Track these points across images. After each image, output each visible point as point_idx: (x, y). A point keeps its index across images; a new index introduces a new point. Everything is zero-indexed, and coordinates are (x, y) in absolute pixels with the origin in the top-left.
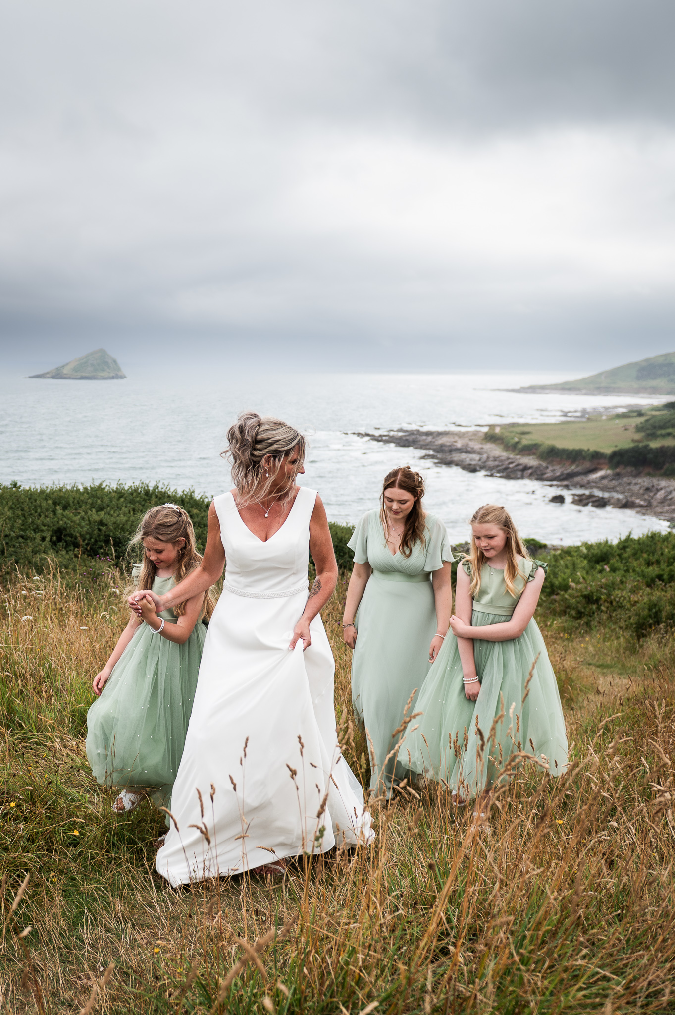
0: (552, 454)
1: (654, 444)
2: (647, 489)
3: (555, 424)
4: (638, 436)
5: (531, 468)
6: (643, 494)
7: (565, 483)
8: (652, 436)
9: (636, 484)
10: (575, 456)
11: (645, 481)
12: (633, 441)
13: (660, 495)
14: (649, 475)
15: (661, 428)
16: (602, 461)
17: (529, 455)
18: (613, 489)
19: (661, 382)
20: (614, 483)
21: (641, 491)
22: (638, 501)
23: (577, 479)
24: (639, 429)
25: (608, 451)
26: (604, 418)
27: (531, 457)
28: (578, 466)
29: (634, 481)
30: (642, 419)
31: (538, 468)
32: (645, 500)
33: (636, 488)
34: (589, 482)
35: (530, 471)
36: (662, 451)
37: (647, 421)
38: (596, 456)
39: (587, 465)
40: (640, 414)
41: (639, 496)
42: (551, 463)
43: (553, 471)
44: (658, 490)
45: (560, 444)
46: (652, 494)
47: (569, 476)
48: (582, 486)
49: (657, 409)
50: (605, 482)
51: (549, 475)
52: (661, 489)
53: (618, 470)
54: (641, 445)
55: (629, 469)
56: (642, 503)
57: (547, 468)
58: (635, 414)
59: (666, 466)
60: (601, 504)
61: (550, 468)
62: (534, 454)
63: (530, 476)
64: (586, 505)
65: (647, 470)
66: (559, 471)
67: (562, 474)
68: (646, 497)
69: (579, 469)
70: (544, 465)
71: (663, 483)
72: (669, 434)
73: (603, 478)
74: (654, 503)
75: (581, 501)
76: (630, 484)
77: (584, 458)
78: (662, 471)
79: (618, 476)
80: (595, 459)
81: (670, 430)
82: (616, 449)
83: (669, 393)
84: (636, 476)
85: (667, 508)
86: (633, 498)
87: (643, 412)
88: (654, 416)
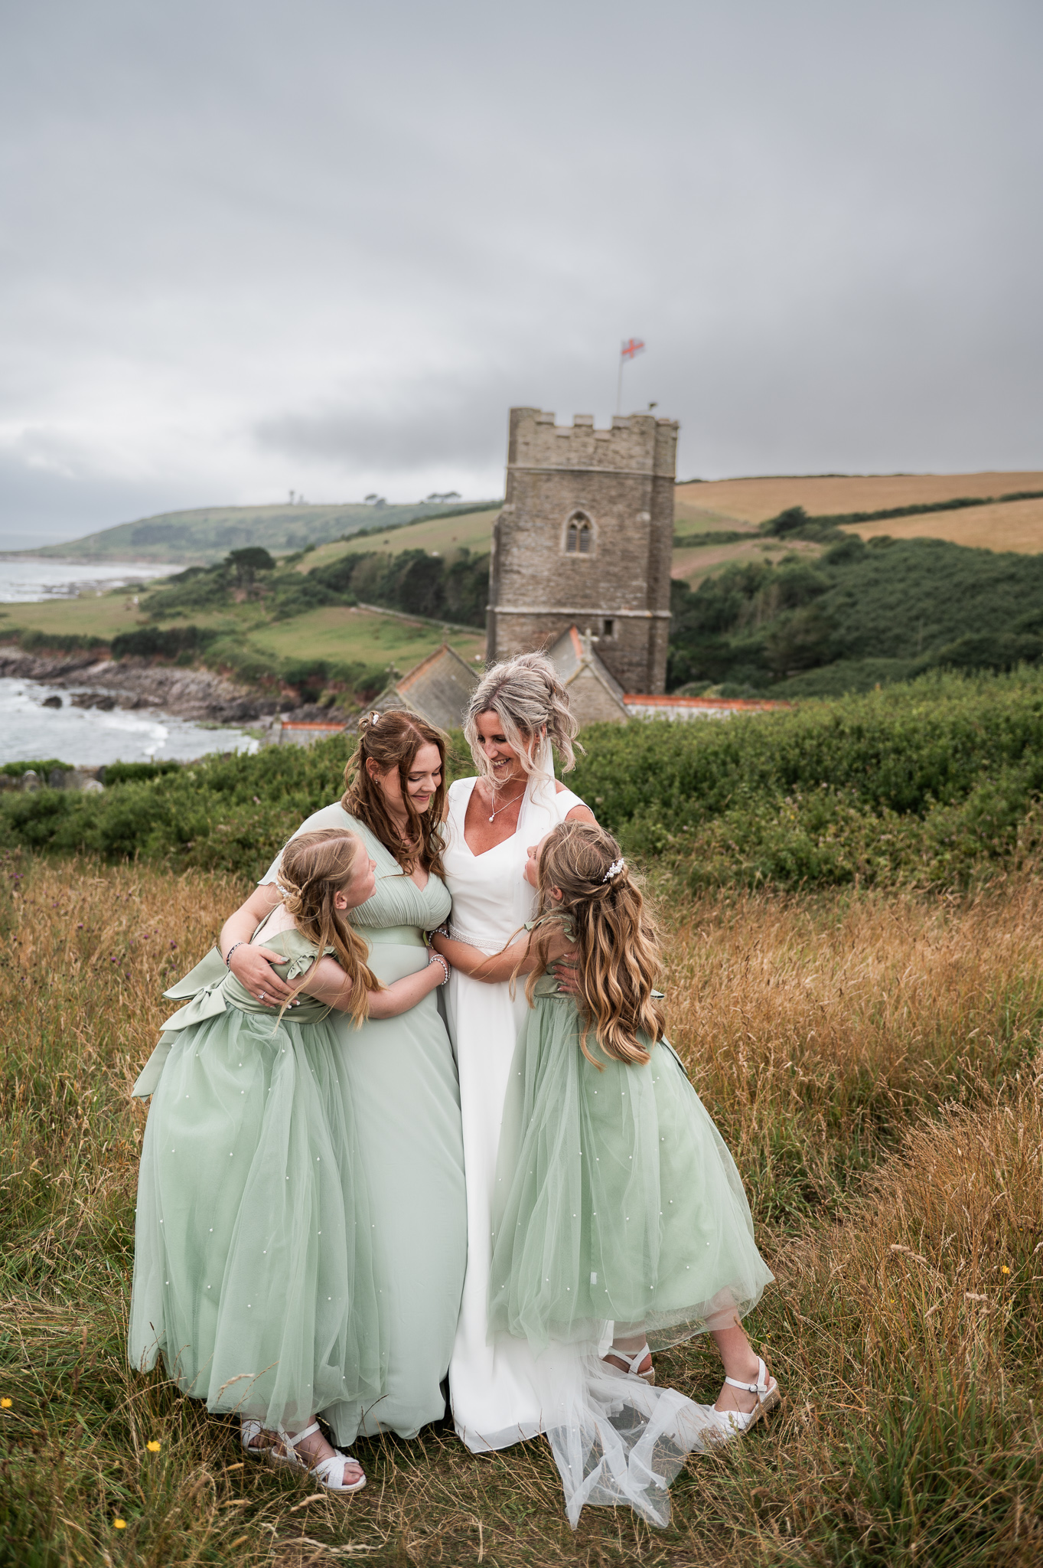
0: (39, 643)
1: (164, 626)
2: (161, 683)
3: (38, 604)
4: (143, 616)
5: (13, 662)
6: (156, 690)
7: (59, 680)
8: (159, 616)
9: (147, 677)
10: (68, 644)
11: (155, 673)
12: (139, 623)
13: (176, 689)
14: (161, 665)
15: (170, 605)
16: (103, 650)
17: (9, 645)
18: (119, 685)
19: (160, 548)
20: (120, 677)
21: (154, 686)
22: (151, 699)
23: (75, 674)
24: (143, 607)
25: (109, 636)
26: (99, 594)
27: (12, 648)
28: (73, 658)
29: (144, 673)
30: (145, 596)
31: (23, 662)
32: (159, 696)
33: (147, 682)
34: (89, 678)
35: (12, 667)
36: (173, 636)
37: (152, 598)
38: (95, 644)
39: (85, 655)
40: (142, 589)
41: (153, 692)
42: (39, 654)
43: (43, 665)
44: (173, 683)
45: (50, 629)
46: (166, 689)
47: (64, 671)
48: (82, 684)
49: (160, 582)
50: (109, 676)
51: (37, 670)
52: (177, 682)
53: (123, 661)
54: (148, 628)
55: (137, 659)
56: (157, 700)
57: (34, 661)
58: (136, 589)
59: (180, 653)
60: (107, 705)
61: (39, 662)
62: (16, 644)
63: (14, 674)
64: (88, 707)
65: (158, 658)
66: (49, 663)
67: (54, 669)
68: (160, 692)
69: (76, 661)
70: (30, 657)
71: (178, 674)
72: (179, 614)
73: (106, 671)
74: (171, 700)
75: (83, 702)
76: (139, 677)
77: (81, 647)
78: (175, 660)
79: (124, 668)
80: (95, 647)
81: (179, 609)
82: (119, 634)
83: (171, 562)
84: (146, 666)
85: (185, 706)
86: (145, 696)
87: (145, 585)
88: (159, 592)
